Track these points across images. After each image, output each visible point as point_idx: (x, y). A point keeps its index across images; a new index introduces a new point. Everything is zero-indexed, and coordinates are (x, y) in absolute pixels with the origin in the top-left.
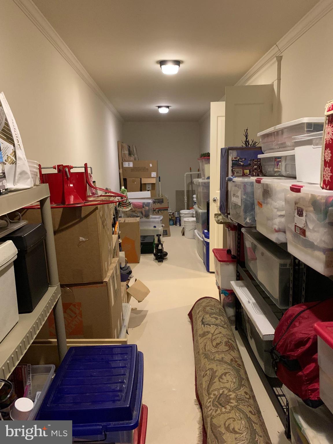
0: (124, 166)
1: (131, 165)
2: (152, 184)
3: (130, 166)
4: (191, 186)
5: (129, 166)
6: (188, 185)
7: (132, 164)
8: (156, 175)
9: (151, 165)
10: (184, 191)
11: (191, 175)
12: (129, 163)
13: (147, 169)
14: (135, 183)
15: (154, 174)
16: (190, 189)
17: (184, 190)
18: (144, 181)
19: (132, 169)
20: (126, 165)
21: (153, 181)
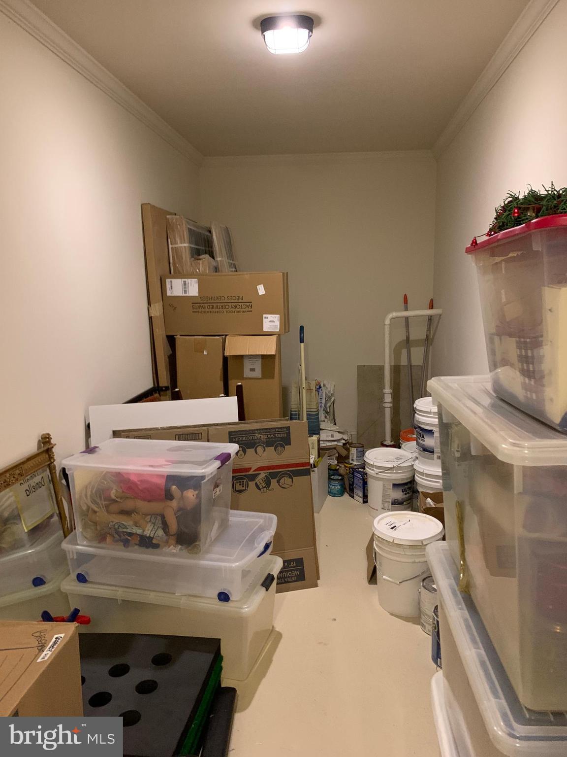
0: (169, 294)
1: (193, 289)
2: (264, 357)
3: (187, 295)
4: (404, 352)
5: (185, 292)
6: (396, 352)
7: (196, 286)
8: (278, 323)
9: (261, 290)
10: (383, 367)
11: (407, 318)
12: (185, 283)
13: (249, 305)
14: (205, 353)
15: (271, 322)
16: (404, 362)
17: (383, 365)
18: (237, 346)
19: (197, 304)
20: (176, 288)
21: (268, 347)
